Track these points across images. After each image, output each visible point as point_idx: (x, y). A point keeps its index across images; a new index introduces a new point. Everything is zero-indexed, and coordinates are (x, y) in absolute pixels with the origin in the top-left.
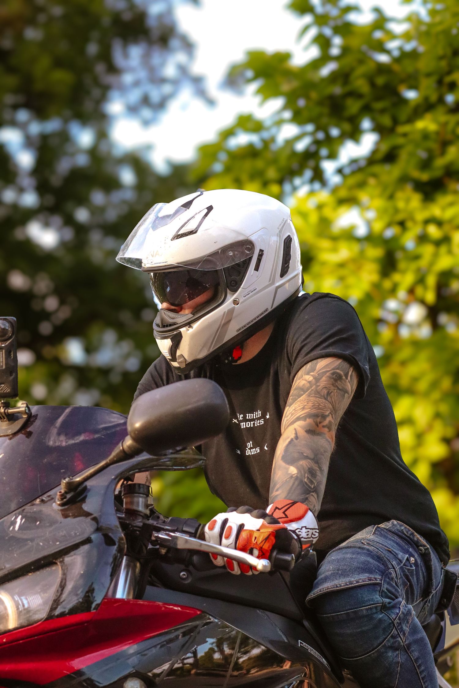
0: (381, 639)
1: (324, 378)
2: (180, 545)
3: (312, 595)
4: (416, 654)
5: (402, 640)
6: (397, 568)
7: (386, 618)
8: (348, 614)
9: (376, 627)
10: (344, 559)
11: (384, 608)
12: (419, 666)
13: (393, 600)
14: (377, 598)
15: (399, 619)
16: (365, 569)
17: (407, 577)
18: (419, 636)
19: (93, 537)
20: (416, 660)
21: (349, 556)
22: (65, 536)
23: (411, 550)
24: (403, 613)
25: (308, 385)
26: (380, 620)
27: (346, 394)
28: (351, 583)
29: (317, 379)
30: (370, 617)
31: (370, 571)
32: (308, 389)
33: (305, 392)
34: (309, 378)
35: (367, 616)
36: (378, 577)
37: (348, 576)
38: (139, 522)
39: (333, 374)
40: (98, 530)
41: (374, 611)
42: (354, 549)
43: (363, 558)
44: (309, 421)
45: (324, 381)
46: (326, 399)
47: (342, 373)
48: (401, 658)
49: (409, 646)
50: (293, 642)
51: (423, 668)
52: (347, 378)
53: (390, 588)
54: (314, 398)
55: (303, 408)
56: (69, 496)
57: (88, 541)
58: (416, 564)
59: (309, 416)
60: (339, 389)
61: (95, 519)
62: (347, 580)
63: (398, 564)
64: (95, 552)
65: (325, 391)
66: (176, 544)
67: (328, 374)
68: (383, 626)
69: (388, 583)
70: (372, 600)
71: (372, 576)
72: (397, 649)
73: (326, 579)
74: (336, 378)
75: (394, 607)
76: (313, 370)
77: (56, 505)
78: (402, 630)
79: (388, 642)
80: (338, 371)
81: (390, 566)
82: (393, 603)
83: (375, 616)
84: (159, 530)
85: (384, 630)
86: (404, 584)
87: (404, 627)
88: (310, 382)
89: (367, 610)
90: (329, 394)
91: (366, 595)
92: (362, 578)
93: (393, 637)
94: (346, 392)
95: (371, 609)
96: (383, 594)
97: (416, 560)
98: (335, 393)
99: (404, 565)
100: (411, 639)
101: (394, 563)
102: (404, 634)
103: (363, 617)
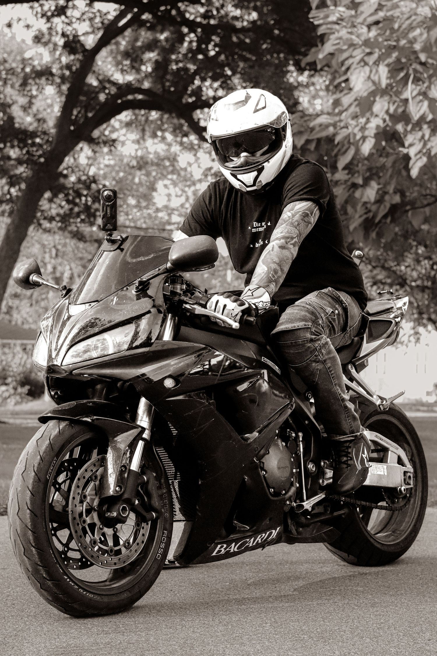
0: (309, 356)
1: (297, 215)
2: (197, 312)
3: (274, 331)
4: (329, 365)
5: (320, 358)
6: (324, 318)
7: (312, 346)
8: (292, 343)
9: (306, 350)
10: (293, 313)
11: (312, 340)
12: (330, 371)
13: (318, 336)
14: (309, 335)
15: (320, 346)
16: (304, 319)
17: (330, 322)
18: (332, 355)
19: (152, 310)
20: (329, 368)
21: (296, 311)
22: (137, 309)
23: (337, 306)
24: (322, 344)
25: (288, 218)
26: (309, 347)
27: (310, 225)
28: (294, 327)
29: (293, 216)
30: (303, 345)
31: (306, 321)
32: (287, 221)
33: (285, 222)
34: (289, 214)
35: (302, 345)
36: (310, 324)
37: (294, 323)
38: (177, 298)
39: (303, 213)
40: (154, 306)
41: (306, 342)
42: (299, 307)
43: (303, 313)
44: (283, 241)
45: (297, 217)
46: (296, 228)
47: (309, 212)
48: (320, 366)
49: (325, 361)
50: (259, 358)
51: (333, 372)
52: (312, 215)
53: (317, 330)
54: (289, 227)
55: (282, 232)
56: (140, 287)
57: (149, 312)
58: (338, 314)
59: (284, 238)
60: (305, 221)
61: (154, 300)
62: (293, 325)
63: (325, 315)
64: (152, 318)
65: (296, 223)
66: (195, 311)
67: (300, 213)
68: (310, 350)
69: (316, 327)
70: (305, 336)
71: (307, 323)
72: (318, 362)
73: (282, 324)
74: (305, 215)
75: (318, 340)
76: (292, 209)
77: (134, 292)
78: (321, 352)
79: (313, 358)
80: (306, 211)
81: (319, 317)
82: (318, 337)
83: (306, 344)
84: (186, 303)
85: (311, 352)
86: (329, 326)
87: (323, 351)
88: (289, 217)
89: (302, 341)
90: (298, 225)
91: (302, 334)
92: (300, 324)
93: (315, 356)
94: (311, 223)
95: (304, 341)
96: (312, 333)
97: (339, 312)
98: (303, 224)
99: (330, 315)
100: (326, 357)
101: (323, 315)
102: (322, 354)
103: (299, 345)
